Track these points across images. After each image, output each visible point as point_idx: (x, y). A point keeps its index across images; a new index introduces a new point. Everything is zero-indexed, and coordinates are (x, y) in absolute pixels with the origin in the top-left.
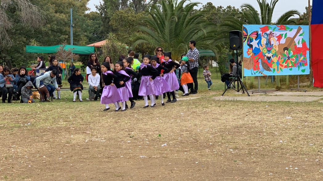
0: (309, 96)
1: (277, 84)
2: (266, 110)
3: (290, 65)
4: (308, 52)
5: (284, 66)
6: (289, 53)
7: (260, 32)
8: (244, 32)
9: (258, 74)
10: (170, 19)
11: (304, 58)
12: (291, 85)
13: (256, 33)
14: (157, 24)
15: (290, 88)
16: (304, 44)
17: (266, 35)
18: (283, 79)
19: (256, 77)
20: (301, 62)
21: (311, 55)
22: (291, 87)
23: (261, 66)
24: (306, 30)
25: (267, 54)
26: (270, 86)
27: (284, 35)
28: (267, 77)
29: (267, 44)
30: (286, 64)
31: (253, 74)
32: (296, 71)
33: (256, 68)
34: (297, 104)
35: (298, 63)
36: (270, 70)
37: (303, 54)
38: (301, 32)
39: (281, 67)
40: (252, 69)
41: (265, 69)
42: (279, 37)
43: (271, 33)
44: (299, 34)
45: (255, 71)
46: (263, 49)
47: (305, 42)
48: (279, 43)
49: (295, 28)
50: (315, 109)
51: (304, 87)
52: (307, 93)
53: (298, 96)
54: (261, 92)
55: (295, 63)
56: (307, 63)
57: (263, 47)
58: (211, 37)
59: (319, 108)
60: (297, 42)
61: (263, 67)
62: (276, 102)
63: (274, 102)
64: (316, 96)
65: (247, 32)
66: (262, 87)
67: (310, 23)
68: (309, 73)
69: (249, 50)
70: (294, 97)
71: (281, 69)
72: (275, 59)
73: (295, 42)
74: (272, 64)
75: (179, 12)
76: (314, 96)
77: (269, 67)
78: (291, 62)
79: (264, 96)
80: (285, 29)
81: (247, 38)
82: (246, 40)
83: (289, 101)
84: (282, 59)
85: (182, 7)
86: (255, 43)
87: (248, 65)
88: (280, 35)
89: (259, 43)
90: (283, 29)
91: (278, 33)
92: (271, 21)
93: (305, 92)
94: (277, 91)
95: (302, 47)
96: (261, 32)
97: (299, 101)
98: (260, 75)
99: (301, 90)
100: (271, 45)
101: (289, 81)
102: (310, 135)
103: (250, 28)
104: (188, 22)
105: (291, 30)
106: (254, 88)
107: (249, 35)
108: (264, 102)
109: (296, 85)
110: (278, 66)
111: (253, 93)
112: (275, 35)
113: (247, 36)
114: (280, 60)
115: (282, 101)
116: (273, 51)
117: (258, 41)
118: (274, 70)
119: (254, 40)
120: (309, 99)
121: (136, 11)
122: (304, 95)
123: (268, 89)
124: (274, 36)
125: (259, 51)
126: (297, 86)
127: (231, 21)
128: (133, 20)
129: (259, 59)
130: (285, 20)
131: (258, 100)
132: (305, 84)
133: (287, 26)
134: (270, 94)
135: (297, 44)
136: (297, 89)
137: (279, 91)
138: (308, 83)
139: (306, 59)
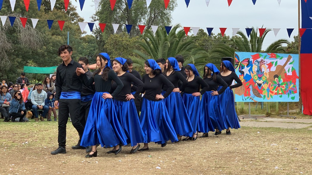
0: (298, 123)
1: (267, 110)
2: (257, 135)
3: (281, 92)
4: (297, 80)
5: (274, 93)
6: (280, 81)
7: (251, 60)
8: (236, 59)
9: (248, 100)
10: (163, 45)
11: (293, 86)
12: (280, 112)
13: (248, 61)
14: (151, 48)
15: (279, 115)
16: (294, 72)
17: (257, 62)
18: (272, 105)
19: (247, 103)
20: (291, 90)
21: (300, 83)
22: (281, 114)
23: (251, 92)
24: (296, 58)
25: (258, 81)
26: (260, 112)
27: (274, 63)
28: (257, 103)
29: (258, 71)
30: (276, 91)
31: (244, 99)
32: (286, 99)
33: (247, 94)
34: (288, 130)
35: (288, 91)
36: (260, 97)
37: (292, 82)
38: (291, 60)
39: (271, 94)
40: (243, 95)
41: (255, 95)
42: (270, 65)
43: (262, 61)
44: (289, 63)
45: (246, 97)
46: (254, 76)
47: (295, 71)
48: (270, 70)
49: (285, 57)
50: (306, 137)
51: (293, 114)
52: (296, 120)
53: (288, 123)
54: (252, 118)
55: (284, 90)
56: (296, 90)
57: (254, 74)
58: (202, 62)
59: (309, 136)
60: (287, 70)
61: (254, 93)
62: (266, 128)
63: (265, 128)
64: (305, 123)
65: (239, 59)
66: (252, 112)
67: (299, 52)
68: (298, 101)
69: (241, 76)
70: (284, 124)
71: (271, 95)
72: (265, 86)
73: (285, 70)
74: (263, 91)
75: (172, 37)
76: (304, 123)
77: (260, 94)
78: (281, 89)
79: (254, 122)
80: (276, 57)
81: (239, 65)
82: (237, 67)
83: (279, 128)
84: (273, 86)
85: (174, 33)
86: (246, 70)
87: (239, 91)
88: (271, 62)
89: (250, 70)
90: (274, 57)
91: (268, 61)
92: (261, 49)
93: (295, 119)
94: (267, 117)
95: (292, 75)
96: (253, 60)
97: (289, 128)
98: (251, 101)
99: (290, 117)
100: (262, 72)
101: (279, 108)
102: (302, 162)
103: (242, 56)
104: (181, 48)
105: (281, 59)
106: (244, 114)
107: (240, 62)
108: (255, 128)
109: (285, 111)
110: (268, 92)
111: (243, 119)
112: (265, 62)
113: (239, 63)
114: (270, 87)
115: (273, 128)
116: (264, 78)
117: (249, 68)
118: (265, 96)
119: (245, 66)
120: (298, 126)
121: (131, 36)
122: (294, 122)
123: (258, 115)
124: (265, 64)
125: (250, 78)
126: (287, 113)
127: (222, 48)
128: (128, 44)
129: (250, 86)
130: (275, 49)
131: (248, 126)
132: (294, 111)
133: (278, 54)
134: (260, 120)
135: (287, 72)
136: (287, 115)
137: (269, 117)
138: (297, 110)
139: (296, 87)
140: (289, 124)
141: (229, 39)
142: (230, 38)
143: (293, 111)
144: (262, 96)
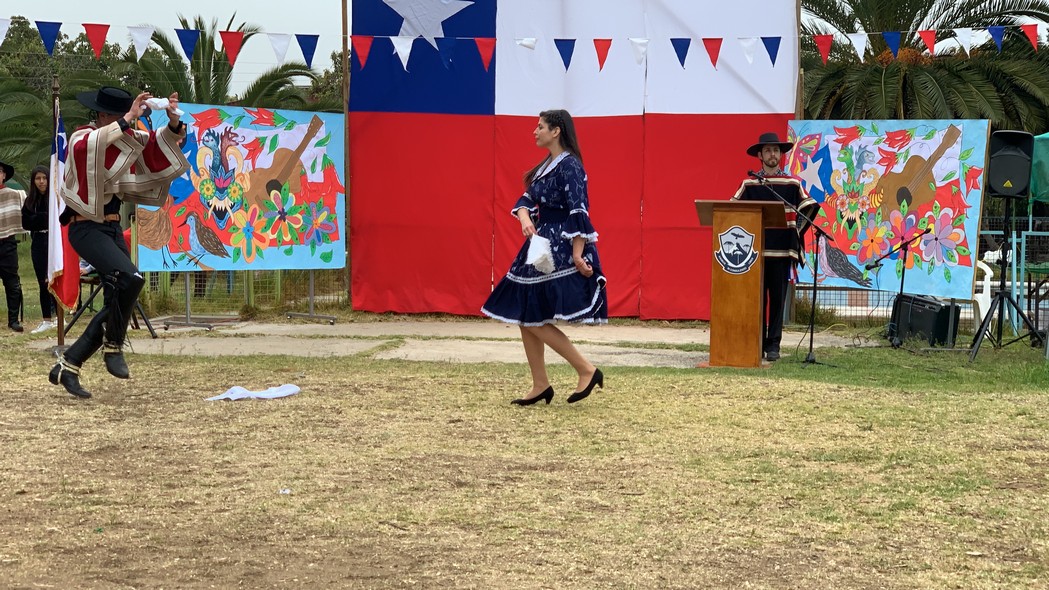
0: (343, 336)
3: (288, 238)
4: (340, 199)
5: (268, 242)
6: (285, 200)
7: (192, 129)
8: (140, 124)
9: (184, 266)
11: (328, 216)
12: (288, 303)
15: (284, 312)
16: (329, 171)
17: (211, 138)
18: (264, 281)
19: (179, 277)
20: (320, 230)
21: (348, 206)
22: (289, 308)
23: (193, 238)
24: (334, 126)
25: (214, 202)
26: (222, 305)
27: (268, 143)
28: (214, 274)
29: (214, 168)
30: (273, 233)
31: (170, 263)
32: (305, 259)
33: (178, 245)
34: (309, 363)
35: (310, 233)
36: (223, 253)
37: (326, 204)
38: (321, 133)
39: (259, 243)
40: (165, 248)
41: (207, 248)
42: (255, 148)
43: (227, 132)
44: (314, 141)
46: (202, 184)
47: (333, 167)
48: (254, 165)
49: (302, 121)
50: (364, 382)
51: (327, 307)
52: (337, 329)
54: (195, 325)
55: (300, 231)
56: (337, 231)
57: (203, 178)
58: (23, 134)
59: (375, 378)
60: (307, 165)
61: (201, 242)
62: (244, 357)
63: (236, 357)
64: (365, 338)
65: (150, 127)
66: (197, 306)
67: (346, 106)
68: (343, 266)
70: (299, 342)
71: (258, 249)
72: (239, 218)
73: (302, 166)
74: (231, 234)
76: (359, 338)
77: (221, 244)
78: (291, 228)
79: (205, 338)
80: (272, 122)
83: (283, 356)
84: (263, 219)
87: (153, 234)
88: (257, 139)
90: (266, 121)
91: (247, 134)
92: (226, 91)
93: (332, 324)
94: (246, 320)
95: (322, 181)
96: (197, 129)
97: (314, 354)
98: (192, 268)
99: (319, 317)
100: (227, 171)
101: (284, 289)
105: (289, 127)
106: (170, 312)
108: (204, 358)
109: (303, 301)
110: (249, 239)
111: (166, 329)
112: (240, 139)
114: (256, 221)
115: (262, 356)
116: (234, 193)
118: (238, 252)
120: (343, 349)
122: (329, 334)
123: (216, 313)
124: (237, 144)
125: (190, 189)
126: (307, 305)
129: (188, 216)
130: (270, 93)
131: (184, 352)
132: (331, 298)
133: (279, 111)
134: (222, 331)
135: (309, 173)
136: (308, 313)
137: (250, 322)
138: (339, 296)
139: (335, 221)
140: (313, 341)
141: (120, 56)
142: (121, 51)
143: (326, 297)
144: (230, 250)
